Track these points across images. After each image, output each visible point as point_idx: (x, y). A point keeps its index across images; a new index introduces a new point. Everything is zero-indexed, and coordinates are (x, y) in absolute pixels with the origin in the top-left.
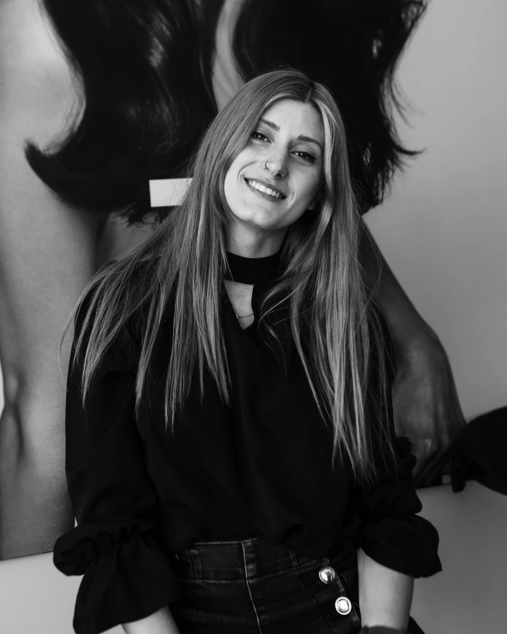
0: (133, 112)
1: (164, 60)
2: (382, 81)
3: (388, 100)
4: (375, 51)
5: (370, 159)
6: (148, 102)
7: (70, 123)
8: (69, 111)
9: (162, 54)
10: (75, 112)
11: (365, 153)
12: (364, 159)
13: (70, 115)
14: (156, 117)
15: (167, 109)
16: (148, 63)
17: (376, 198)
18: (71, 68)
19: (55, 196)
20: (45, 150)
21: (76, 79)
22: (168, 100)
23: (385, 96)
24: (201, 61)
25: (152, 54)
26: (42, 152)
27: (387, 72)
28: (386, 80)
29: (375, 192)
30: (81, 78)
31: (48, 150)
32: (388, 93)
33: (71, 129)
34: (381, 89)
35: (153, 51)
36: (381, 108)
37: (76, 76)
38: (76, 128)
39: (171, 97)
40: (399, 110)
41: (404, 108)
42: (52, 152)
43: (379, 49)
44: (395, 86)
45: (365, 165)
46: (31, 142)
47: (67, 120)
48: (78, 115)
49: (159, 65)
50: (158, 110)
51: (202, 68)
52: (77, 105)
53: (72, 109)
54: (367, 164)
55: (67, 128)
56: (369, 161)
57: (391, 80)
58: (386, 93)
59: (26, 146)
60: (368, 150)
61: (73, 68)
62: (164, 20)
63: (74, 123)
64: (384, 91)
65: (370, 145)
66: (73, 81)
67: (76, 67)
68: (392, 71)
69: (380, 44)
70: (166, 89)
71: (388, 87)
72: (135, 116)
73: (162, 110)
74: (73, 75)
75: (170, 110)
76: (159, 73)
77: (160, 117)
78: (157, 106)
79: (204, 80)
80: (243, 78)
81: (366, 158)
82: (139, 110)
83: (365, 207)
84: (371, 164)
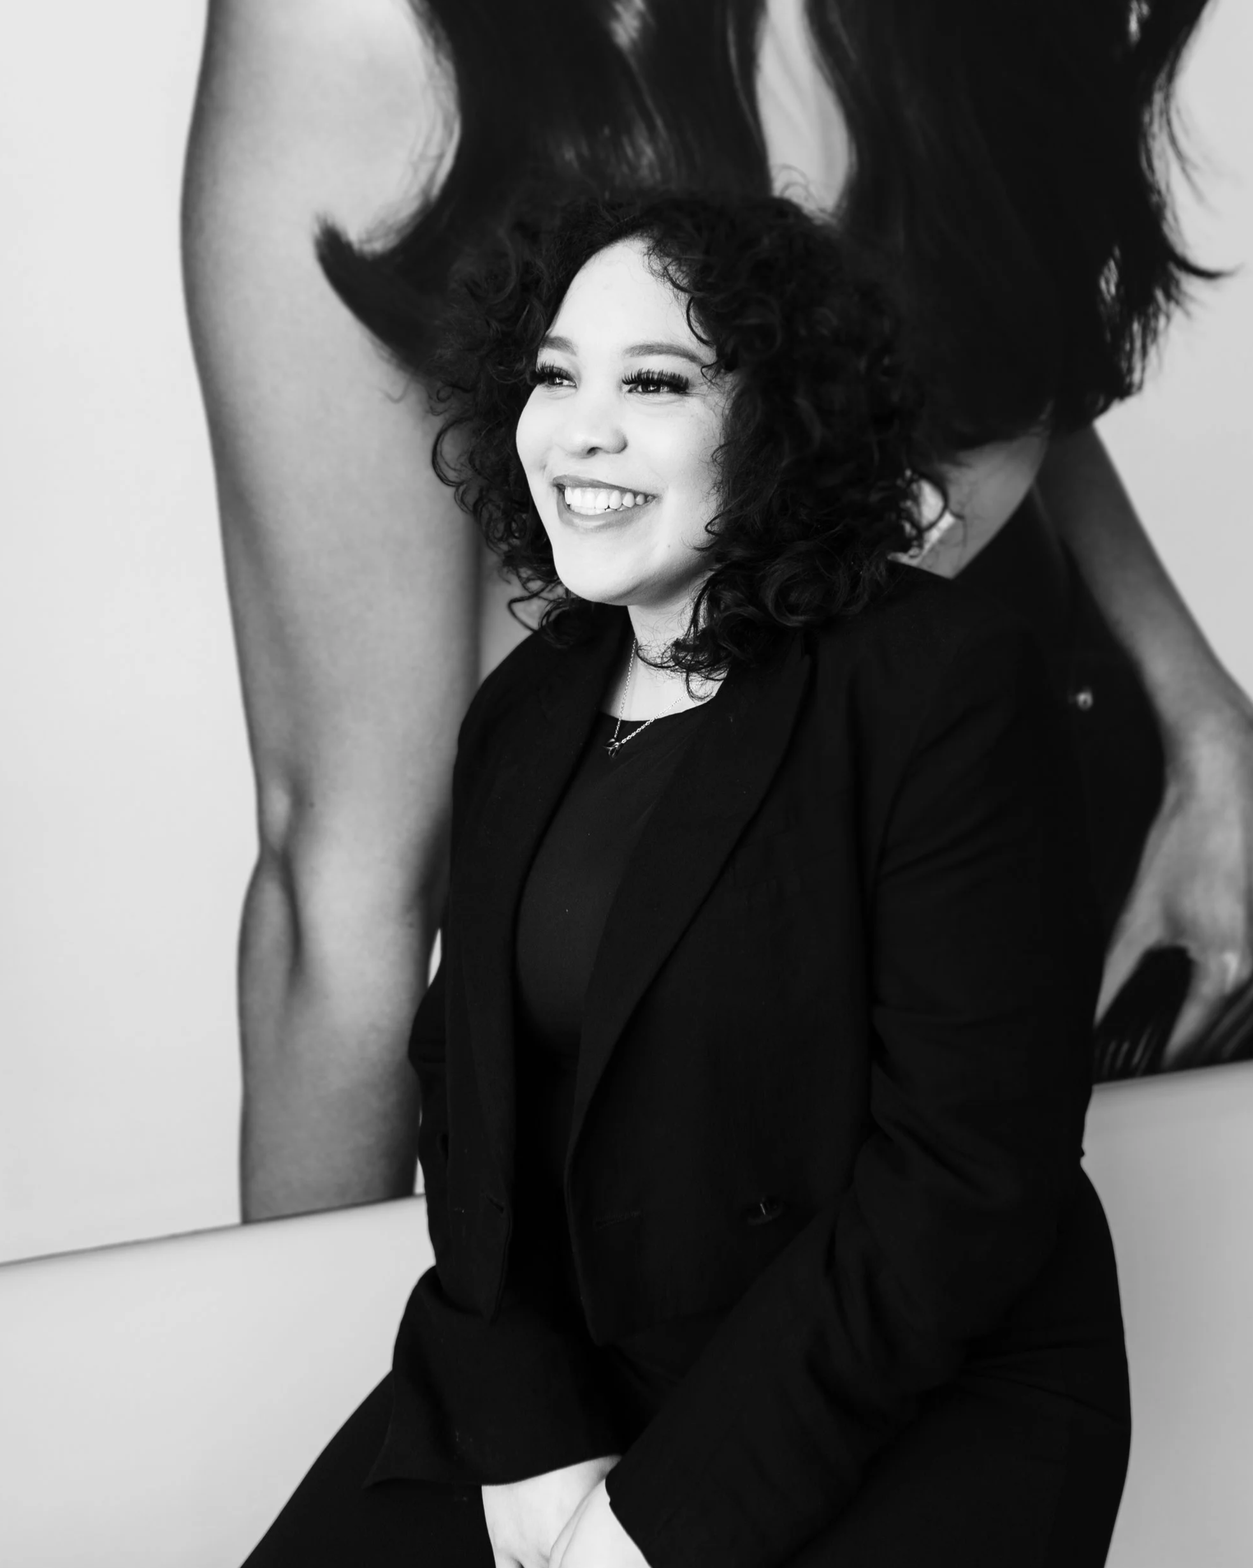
0: (569, 155)
1: (645, 30)
2: (1147, 100)
3: (1159, 145)
4: (1134, 26)
5: (1118, 287)
6: (607, 131)
7: (423, 177)
8: (419, 148)
9: (641, 16)
10: (433, 151)
11: (1106, 271)
12: (1103, 285)
13: (422, 157)
14: (625, 169)
15: (649, 152)
16: (606, 37)
17: (1128, 380)
18: (425, 43)
19: (385, 352)
20: (361, 242)
21: (437, 70)
22: (651, 129)
23: (1154, 137)
24: (731, 36)
25: (616, 15)
26: (356, 246)
27: (1162, 78)
28: (1158, 98)
29: (1124, 365)
30: (448, 66)
31: (369, 240)
32: (1161, 128)
33: (426, 192)
34: (1146, 118)
35: (619, 8)
36: (1144, 164)
37: (438, 62)
38: (436, 191)
39: (659, 123)
40: (1184, 170)
41: (1196, 167)
42: (378, 246)
43: (1143, 23)
44: (1178, 112)
45: (1103, 300)
46: (330, 222)
47: (416, 171)
48: (440, 157)
49: (634, 43)
50: (629, 151)
51: (733, 52)
52: (439, 133)
53: (428, 142)
54: (1108, 298)
55: (415, 190)
56: (1113, 289)
57: (1167, 98)
58: (1155, 128)
59: (316, 230)
60: (1112, 264)
61: (430, 42)
63: (431, 179)
64: (1151, 123)
65: (1117, 252)
66: (431, 76)
67: (437, 40)
68: (1171, 77)
69: (1145, 9)
70: (650, 103)
71: (1161, 114)
72: (576, 165)
73: (638, 154)
74: (431, 60)
75: (657, 151)
76: (632, 62)
77: (634, 169)
78: (625, 141)
79: (738, 83)
80: (828, 83)
81: (1107, 283)
82: (585, 151)
83: (1101, 403)
84: (1118, 297)
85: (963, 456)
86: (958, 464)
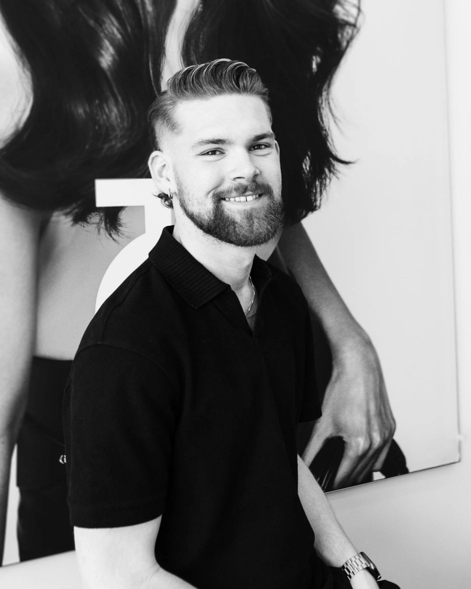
0: (81, 111)
1: (114, 61)
2: (320, 94)
3: (325, 111)
4: (314, 66)
5: (310, 167)
6: (97, 102)
7: (16, 119)
8: (14, 107)
9: (112, 55)
10: (21, 108)
11: (305, 161)
12: (304, 166)
13: (16, 111)
14: (105, 117)
15: (115, 110)
16: (98, 64)
17: (314, 204)
18: (19, 64)
21: (23, 75)
22: (116, 101)
23: (323, 108)
24: (151, 65)
25: (102, 55)
27: (325, 86)
28: (324, 94)
29: (313, 198)
30: (29, 74)
32: (326, 105)
33: (17, 125)
34: (320, 102)
35: (103, 52)
36: (319, 119)
37: (24, 72)
38: (21, 125)
39: (120, 99)
40: (335, 122)
41: (339, 120)
43: (318, 65)
44: (332, 99)
45: (304, 172)
47: (13, 116)
48: (24, 111)
49: (109, 66)
50: (107, 110)
51: (151, 70)
52: (23, 101)
53: (18, 105)
54: (306, 171)
55: (12, 125)
56: (308, 168)
57: (328, 94)
58: (324, 105)
60: (307, 158)
61: (21, 64)
62: (116, 23)
63: (20, 120)
64: (322, 103)
65: (309, 154)
66: (20, 77)
67: (23, 63)
68: (329, 86)
69: (319, 60)
70: (115, 90)
71: (325, 100)
72: (83, 115)
73: (111, 111)
74: (21, 70)
75: (119, 110)
76: (108, 74)
77: (108, 118)
78: (105, 106)
79: (153, 84)
81: (306, 165)
82: (88, 109)
83: (304, 213)
84: (310, 171)
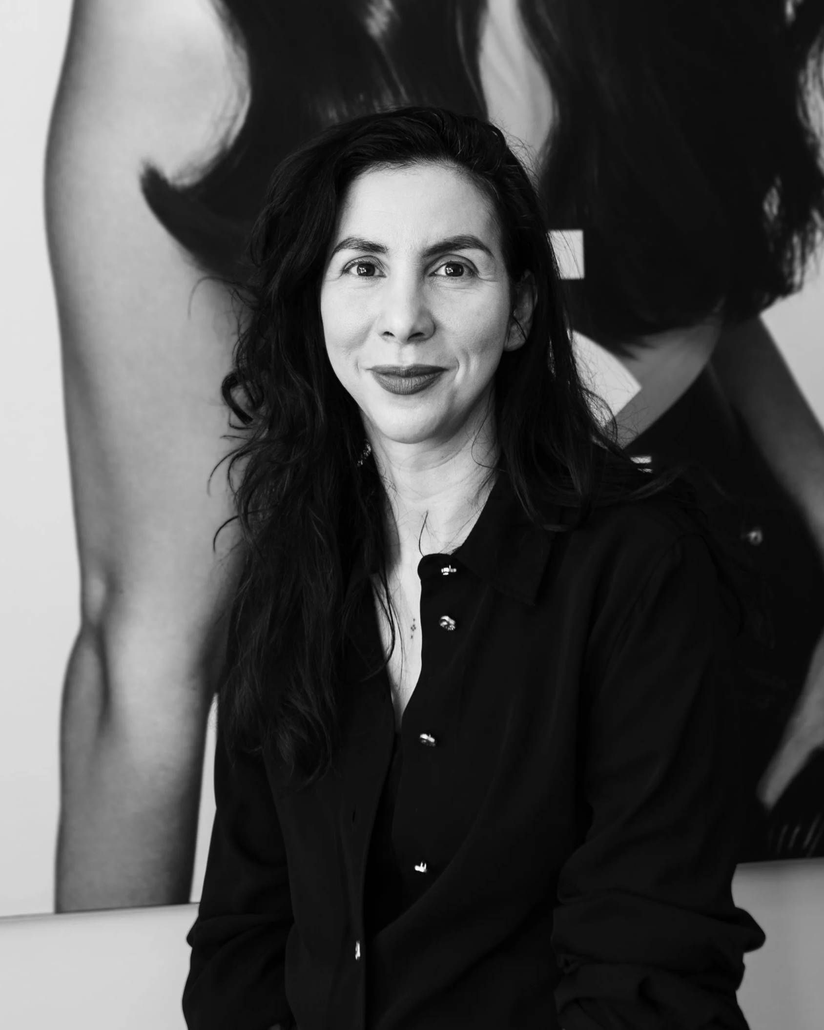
0: (332, 113)
1: (393, 25)
3: (813, 99)
4: (790, 10)
5: (780, 208)
6: (362, 97)
7: (222, 131)
8: (219, 111)
9: (389, 14)
10: (230, 113)
11: (769, 196)
12: (766, 207)
13: (222, 118)
16: (362, 31)
17: (789, 281)
18: (226, 38)
19: (189, 257)
20: (174, 178)
21: (234, 56)
22: (397, 94)
23: (808, 93)
24: (459, 26)
25: (370, 14)
26: (170, 181)
27: (814, 49)
28: (811, 63)
29: (786, 270)
30: (243, 53)
31: (181, 176)
32: (814, 86)
33: (223, 143)
34: (802, 79)
35: (373, 9)
36: (800, 114)
37: (235, 51)
38: (231, 141)
39: (402, 90)
42: (187, 181)
43: (797, 8)
45: (767, 219)
46: (152, 164)
47: (216, 128)
48: (235, 118)
49: (383, 33)
51: (461, 39)
52: (234, 101)
53: (226, 107)
54: (771, 218)
55: (216, 141)
56: (775, 210)
57: (819, 64)
58: (810, 86)
59: (141, 170)
60: (774, 192)
61: (230, 37)
63: (228, 133)
64: (806, 82)
65: (778, 182)
66: (229, 59)
67: (235, 36)
70: (395, 75)
71: (814, 76)
72: (337, 121)
74: (230, 48)
76: (382, 47)
78: (375, 104)
79: (464, 60)
80: (536, 57)
81: (770, 205)
82: (344, 110)
83: (766, 298)
84: (779, 217)
85: (647, 339)
86: (644, 346)
